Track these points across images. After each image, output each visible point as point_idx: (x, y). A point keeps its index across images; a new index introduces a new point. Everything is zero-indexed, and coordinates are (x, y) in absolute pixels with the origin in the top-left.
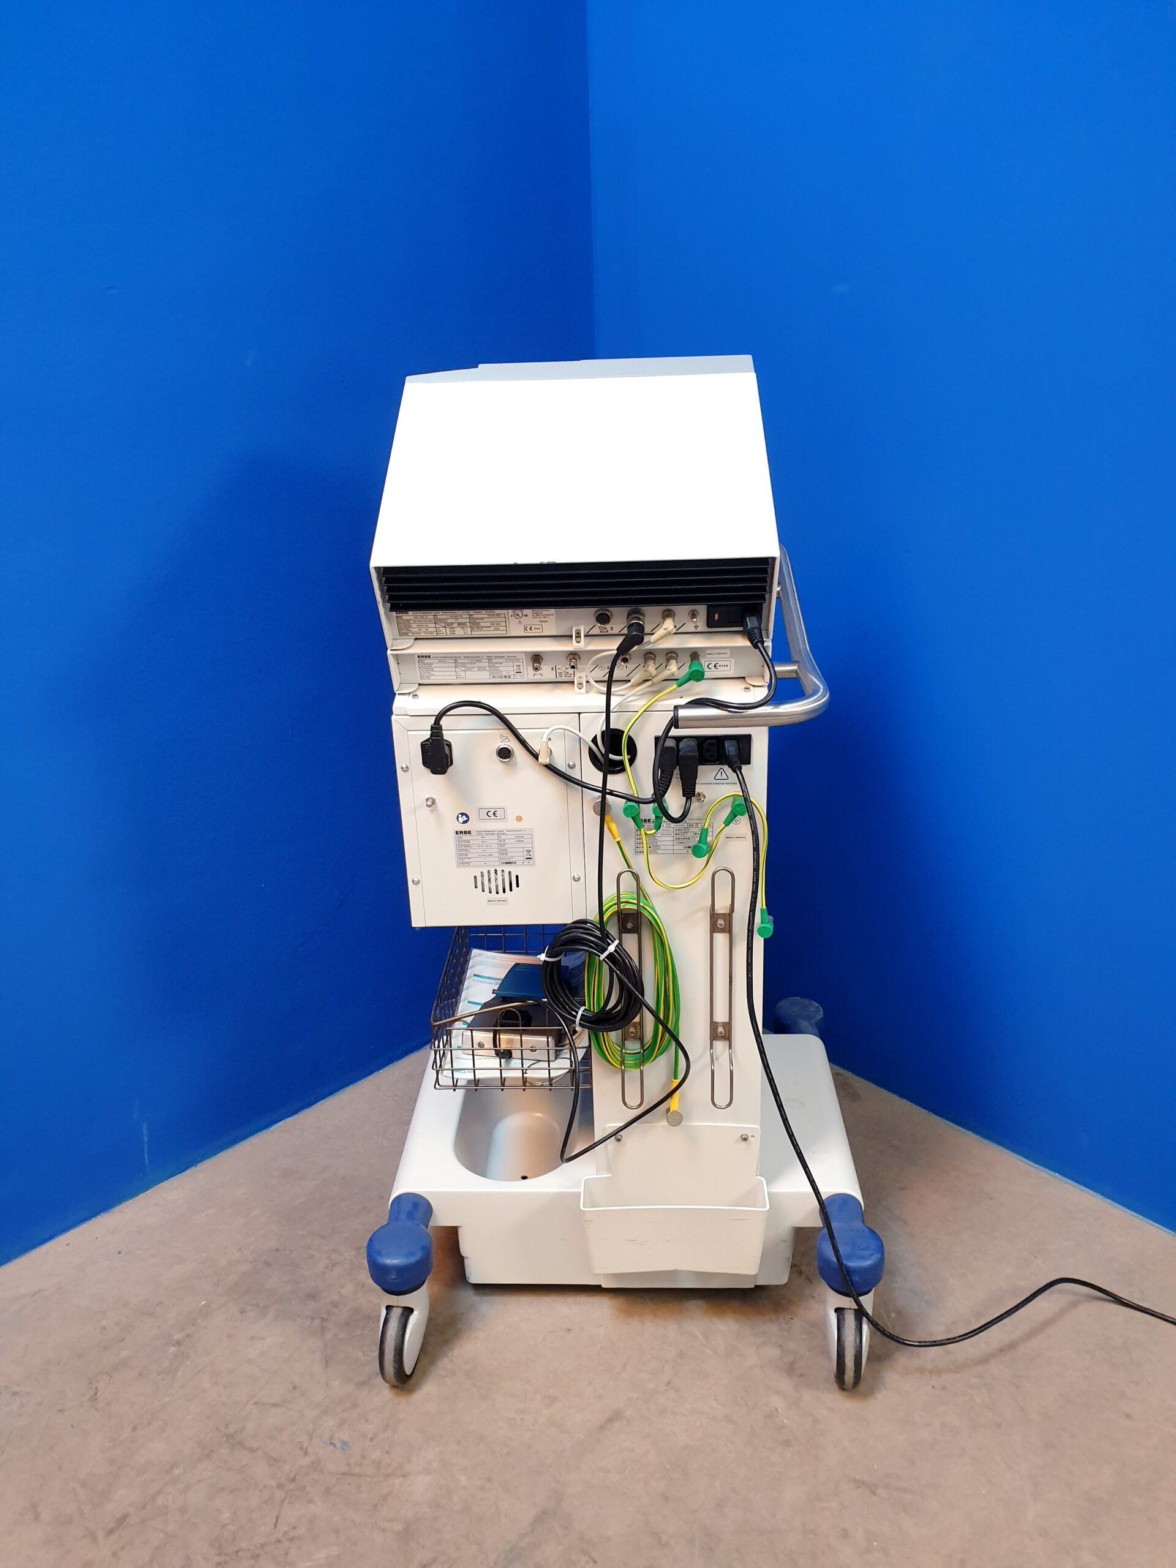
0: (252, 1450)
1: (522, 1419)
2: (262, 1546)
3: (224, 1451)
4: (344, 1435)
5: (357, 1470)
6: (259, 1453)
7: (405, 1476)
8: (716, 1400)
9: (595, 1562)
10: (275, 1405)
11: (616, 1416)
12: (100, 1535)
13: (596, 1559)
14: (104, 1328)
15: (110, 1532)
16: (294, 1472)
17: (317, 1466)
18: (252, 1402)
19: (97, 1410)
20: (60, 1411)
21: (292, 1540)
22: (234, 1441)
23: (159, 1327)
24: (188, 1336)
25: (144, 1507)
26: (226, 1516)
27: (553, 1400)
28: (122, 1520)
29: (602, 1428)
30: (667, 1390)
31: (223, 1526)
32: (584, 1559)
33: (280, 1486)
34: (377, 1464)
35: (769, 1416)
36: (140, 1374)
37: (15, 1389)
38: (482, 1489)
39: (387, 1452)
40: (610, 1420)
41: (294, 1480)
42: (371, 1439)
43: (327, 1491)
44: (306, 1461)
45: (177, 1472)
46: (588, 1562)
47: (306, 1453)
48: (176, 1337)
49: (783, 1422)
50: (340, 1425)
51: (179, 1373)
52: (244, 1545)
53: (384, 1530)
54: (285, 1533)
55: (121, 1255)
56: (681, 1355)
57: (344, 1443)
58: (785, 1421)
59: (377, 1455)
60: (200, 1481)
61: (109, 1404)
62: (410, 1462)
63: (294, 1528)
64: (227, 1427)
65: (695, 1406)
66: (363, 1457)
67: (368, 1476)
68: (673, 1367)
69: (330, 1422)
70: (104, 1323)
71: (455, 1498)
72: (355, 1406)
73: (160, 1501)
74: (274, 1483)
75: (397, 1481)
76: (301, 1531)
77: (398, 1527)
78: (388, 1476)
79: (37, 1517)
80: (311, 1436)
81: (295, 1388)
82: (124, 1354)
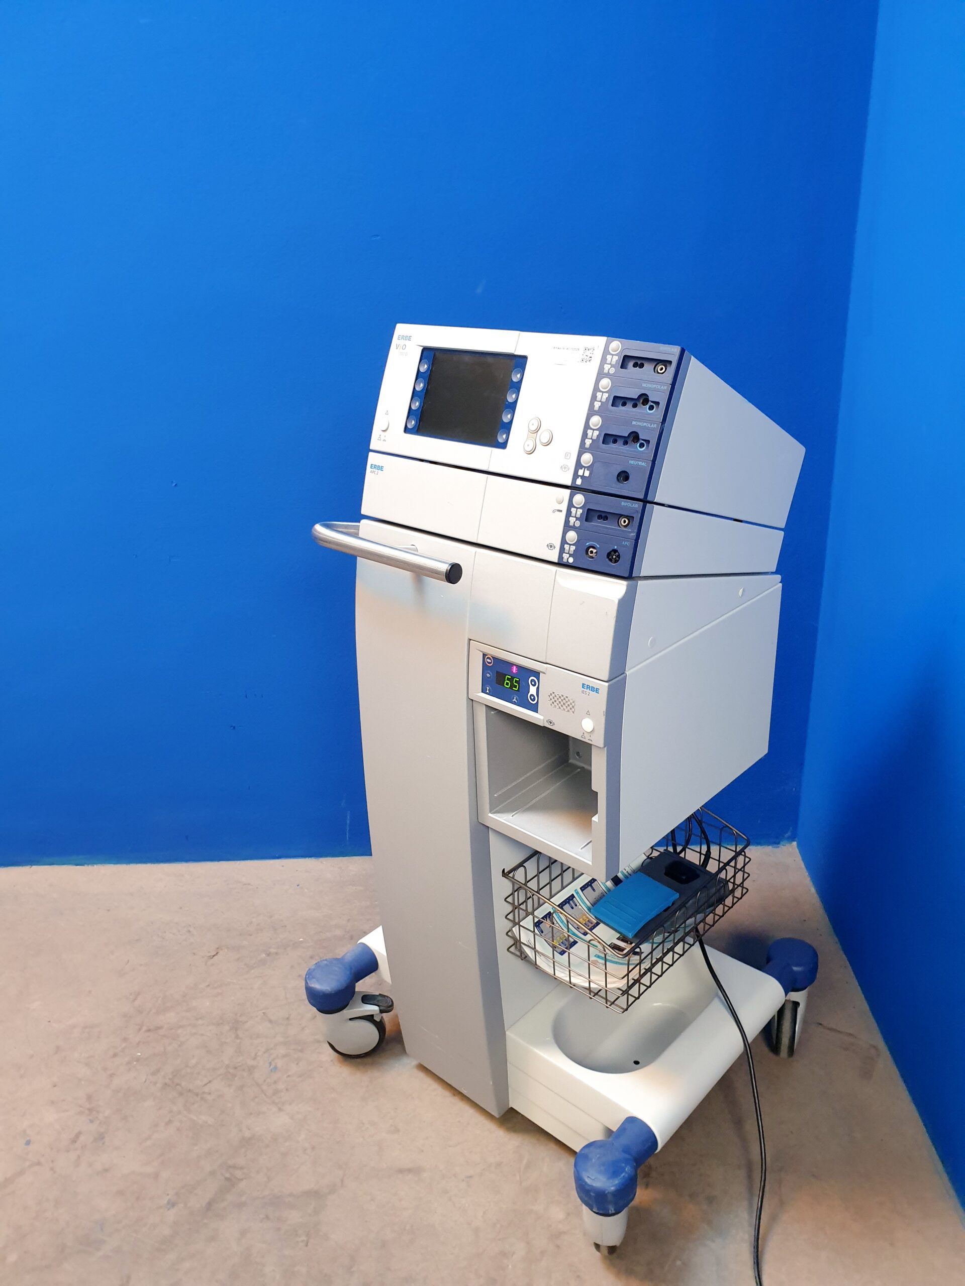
0: (237, 1037)
1: (368, 1128)
2: (190, 1091)
3: (227, 1028)
4: (280, 1063)
5: (264, 1087)
6: (238, 1041)
7: (280, 1110)
8: (484, 1213)
9: (307, 1245)
10: (270, 1021)
11: (415, 1170)
12: (144, 1028)
13: (309, 1244)
14: (251, 923)
15: (149, 1030)
16: (240, 1064)
17: (251, 1070)
18: (264, 1011)
19: (206, 964)
20: (194, 954)
21: (202, 1099)
22: (236, 1026)
23: (271, 939)
24: (277, 953)
25: (171, 1029)
26: (193, 1061)
27: (397, 1131)
28: (159, 1028)
29: (401, 1171)
30: (463, 1180)
31: (187, 1066)
32: (304, 1238)
33: (228, 1066)
34: (276, 1092)
35: (504, 1254)
36: (238, 959)
37: (191, 929)
38: (305, 1150)
39: (287, 1090)
40: (410, 1171)
41: (236, 1068)
42: (289, 1076)
43: (241, 1088)
44: (251, 1062)
45: (200, 1022)
46: (303, 1241)
47: (255, 1059)
48: (272, 950)
49: (508, 1266)
50: (284, 1056)
51: (252, 971)
52: (183, 1084)
53: (240, 1130)
54: (204, 1093)
55: (298, 887)
56: (499, 1165)
57: (276, 1068)
58: (510, 1266)
59: (281, 1086)
60: (202, 1035)
61: (213, 965)
62: (290, 1104)
63: (210, 1094)
64: (240, 1016)
65: (467, 1205)
66: (275, 1082)
67: (265, 1095)
68: (484, 1169)
69: (282, 1051)
70: (254, 920)
71: (287, 1144)
72: (301, 1051)
73: (180, 1031)
74: (227, 1062)
75: (275, 1109)
76: (210, 1098)
77: (247, 1134)
78: (274, 1102)
79: (134, 1000)
80: (267, 1051)
81: (288, 1018)
82: (245, 943)
